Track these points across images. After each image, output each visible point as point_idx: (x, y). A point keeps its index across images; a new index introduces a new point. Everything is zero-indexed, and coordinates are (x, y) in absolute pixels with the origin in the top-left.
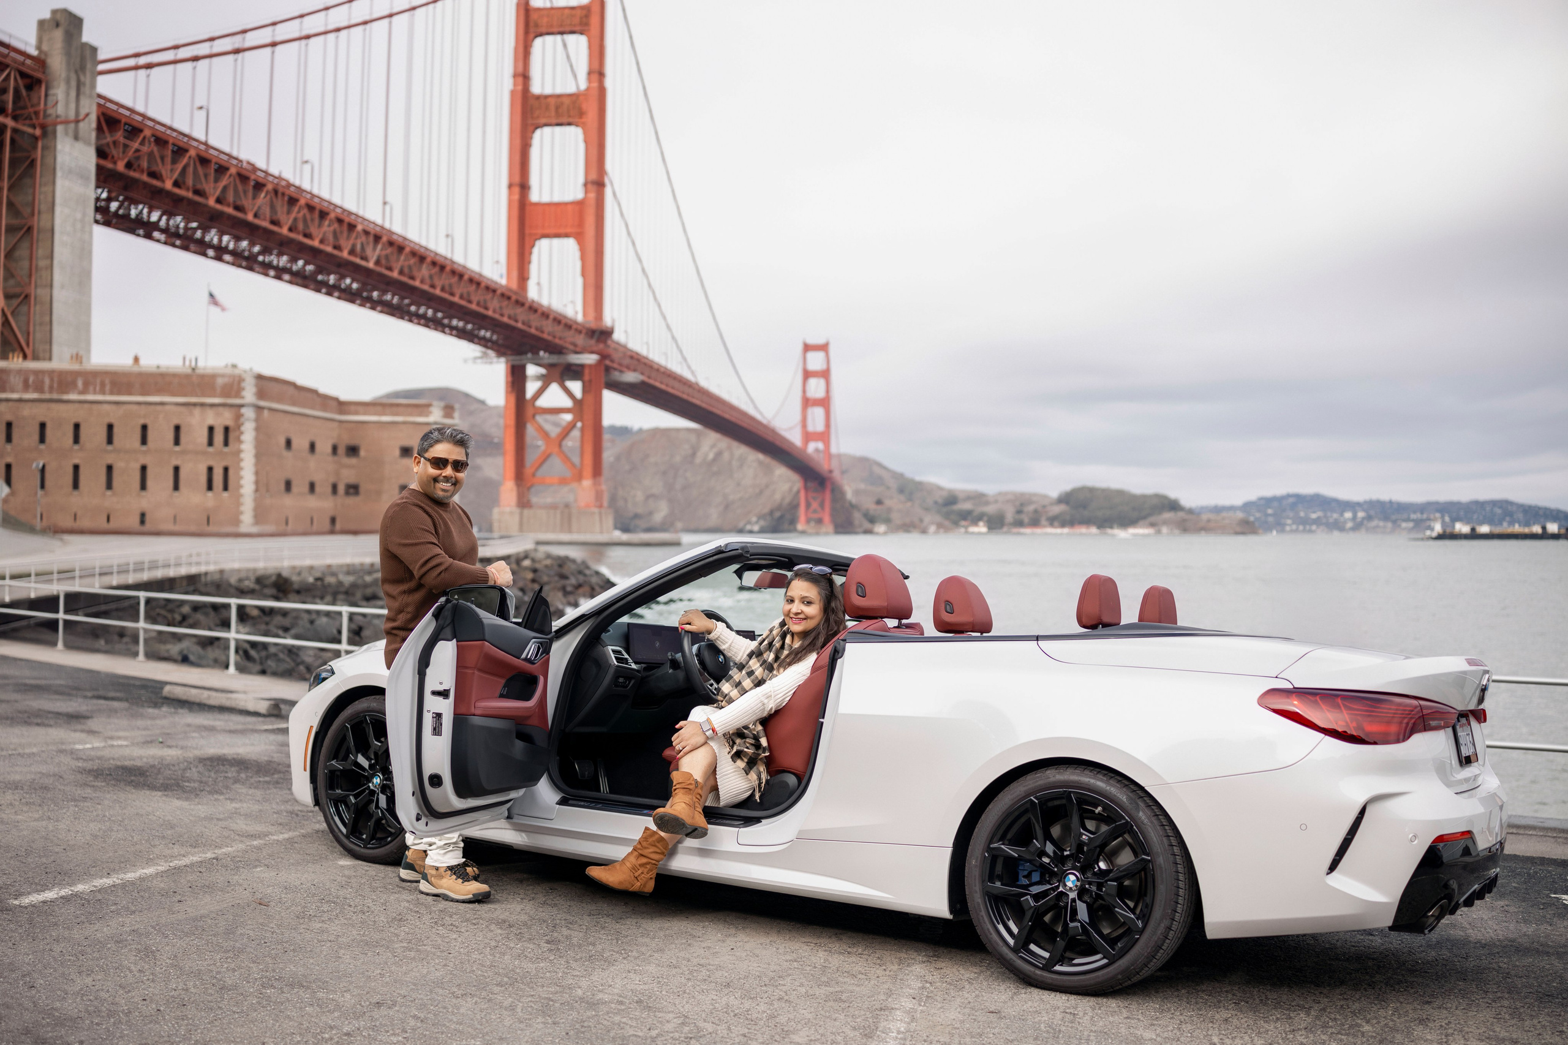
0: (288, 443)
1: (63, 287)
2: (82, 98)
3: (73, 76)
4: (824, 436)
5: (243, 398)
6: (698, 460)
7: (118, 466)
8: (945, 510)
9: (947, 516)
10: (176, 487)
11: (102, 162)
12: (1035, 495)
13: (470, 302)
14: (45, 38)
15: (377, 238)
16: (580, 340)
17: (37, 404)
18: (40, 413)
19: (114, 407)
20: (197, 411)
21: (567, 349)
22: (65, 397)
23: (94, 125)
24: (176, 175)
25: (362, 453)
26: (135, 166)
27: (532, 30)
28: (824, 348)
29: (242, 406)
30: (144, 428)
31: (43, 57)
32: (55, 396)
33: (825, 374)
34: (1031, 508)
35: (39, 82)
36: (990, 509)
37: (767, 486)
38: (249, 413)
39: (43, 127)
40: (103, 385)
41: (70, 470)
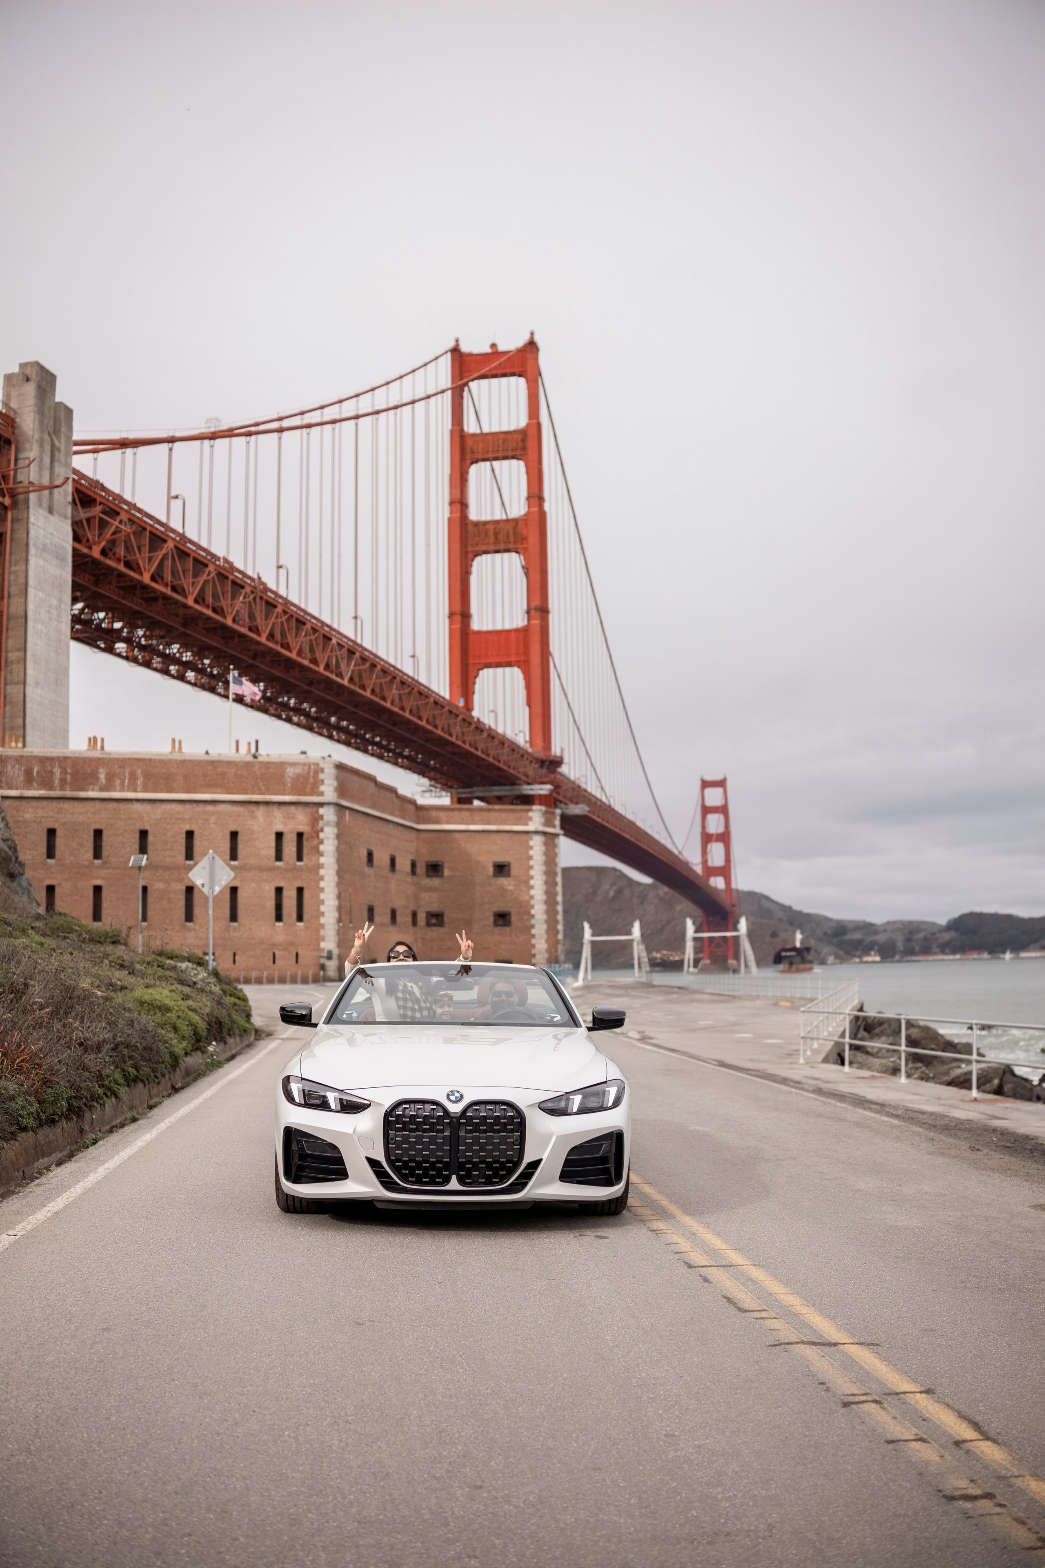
0: (370, 855)
1: (37, 684)
2: (56, 464)
3: (46, 437)
4: (725, 871)
5: (322, 794)
6: (599, 899)
7: (156, 887)
8: (835, 940)
9: (841, 945)
10: (234, 917)
11: (77, 546)
12: (923, 922)
13: (436, 727)
14: (14, 394)
15: (351, 652)
16: (532, 770)
17: (44, 803)
18: (48, 815)
19: (148, 807)
20: (260, 812)
21: (519, 779)
22: (83, 794)
23: (70, 498)
24: (153, 569)
25: (446, 872)
26: (110, 554)
27: (469, 456)
28: (721, 783)
29: (321, 805)
30: (190, 835)
31: (12, 415)
32: (69, 793)
33: (723, 810)
34: (921, 935)
35: (8, 442)
36: (881, 938)
37: (668, 922)
38: (328, 814)
39: (13, 495)
40: (133, 777)
41: (90, 893)
